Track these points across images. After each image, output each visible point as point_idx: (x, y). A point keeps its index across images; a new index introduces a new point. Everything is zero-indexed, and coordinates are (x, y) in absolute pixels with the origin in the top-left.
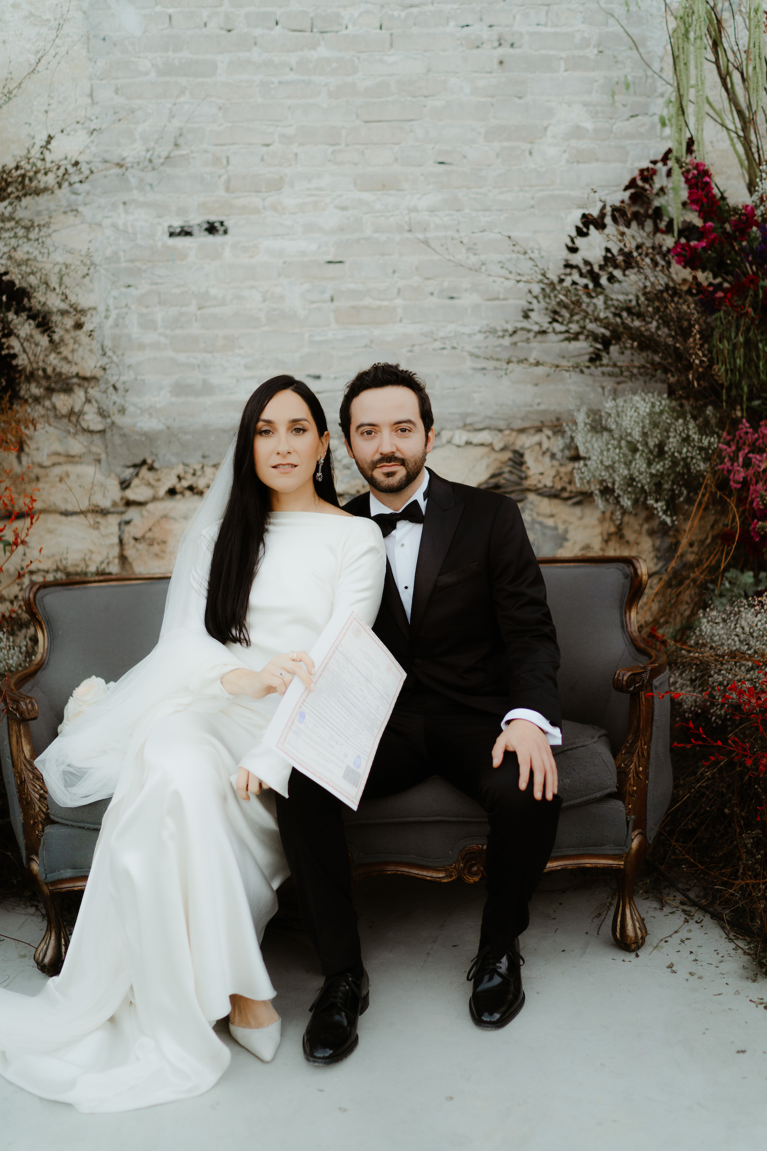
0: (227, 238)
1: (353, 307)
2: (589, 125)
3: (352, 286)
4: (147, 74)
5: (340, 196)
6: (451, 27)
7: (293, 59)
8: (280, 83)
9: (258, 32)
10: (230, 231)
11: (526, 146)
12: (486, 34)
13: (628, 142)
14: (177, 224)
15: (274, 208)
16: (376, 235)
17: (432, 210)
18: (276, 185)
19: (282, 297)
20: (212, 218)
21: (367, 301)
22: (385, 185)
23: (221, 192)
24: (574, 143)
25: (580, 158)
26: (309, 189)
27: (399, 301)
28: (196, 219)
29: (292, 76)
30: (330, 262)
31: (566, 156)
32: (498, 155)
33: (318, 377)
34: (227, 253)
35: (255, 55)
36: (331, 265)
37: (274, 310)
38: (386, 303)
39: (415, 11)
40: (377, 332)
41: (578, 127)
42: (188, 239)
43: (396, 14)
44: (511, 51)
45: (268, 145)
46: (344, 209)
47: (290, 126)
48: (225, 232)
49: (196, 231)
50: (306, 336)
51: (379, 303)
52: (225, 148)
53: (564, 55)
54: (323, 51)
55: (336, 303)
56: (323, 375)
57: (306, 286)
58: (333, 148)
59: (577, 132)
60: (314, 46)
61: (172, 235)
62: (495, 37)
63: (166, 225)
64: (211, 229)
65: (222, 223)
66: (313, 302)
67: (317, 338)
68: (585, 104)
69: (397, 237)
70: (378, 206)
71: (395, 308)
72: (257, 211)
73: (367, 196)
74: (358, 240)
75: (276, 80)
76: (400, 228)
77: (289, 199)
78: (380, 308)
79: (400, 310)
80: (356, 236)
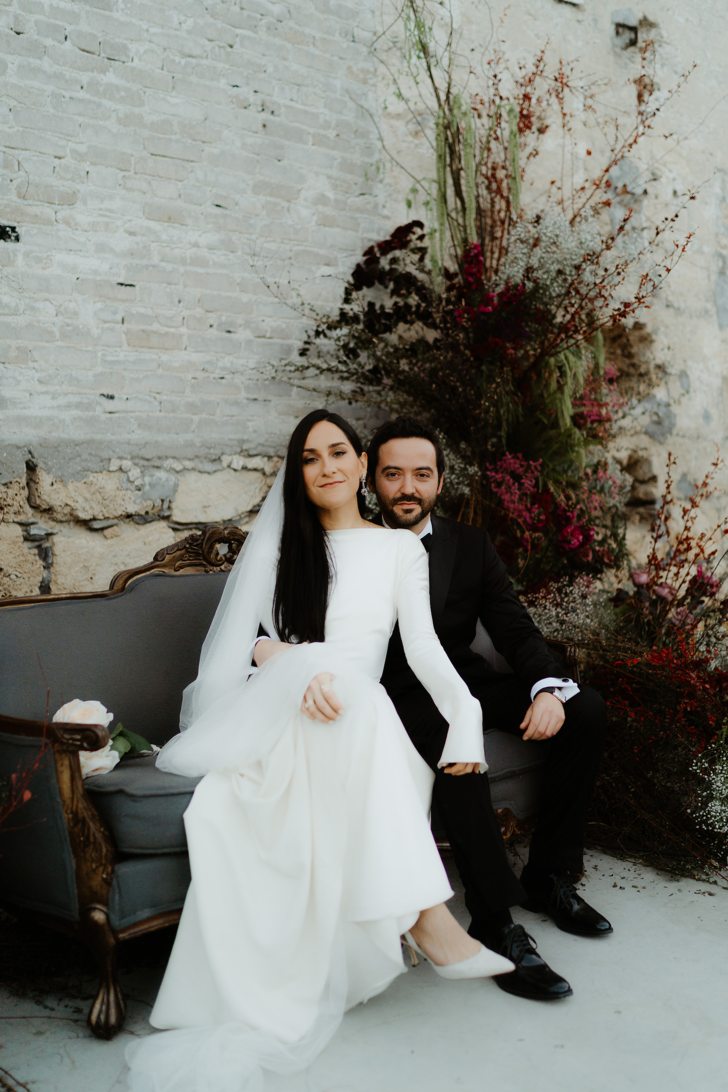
0: (17, 245)
1: (143, 331)
2: (331, 195)
3: (142, 310)
5: (130, 221)
6: (223, 83)
7: (85, 78)
8: (71, 98)
9: (49, 42)
10: (22, 238)
11: (285, 204)
12: (252, 98)
13: (358, 215)
15: (68, 224)
16: (163, 264)
17: (211, 248)
18: (70, 199)
19: (76, 314)
20: (4, 223)
21: (155, 327)
22: (171, 218)
23: (14, 197)
24: (320, 208)
25: (326, 222)
26: (101, 209)
27: (183, 330)
29: (82, 94)
30: (122, 284)
31: (315, 218)
32: (263, 207)
33: (112, 397)
34: (20, 260)
35: (46, 64)
36: (123, 287)
37: (68, 325)
38: (172, 330)
39: (194, 61)
40: (165, 357)
41: (323, 195)
43: (177, 59)
44: (272, 117)
45: (60, 158)
46: (132, 234)
47: (82, 143)
48: (17, 239)
50: (99, 354)
51: (166, 329)
52: (17, 152)
53: (311, 130)
54: (110, 78)
55: (126, 326)
56: (116, 396)
57: (99, 305)
58: (123, 173)
59: (321, 199)
60: (104, 71)
62: (259, 102)
64: (3, 233)
65: (13, 229)
66: (105, 322)
67: (110, 358)
68: (329, 177)
69: (182, 269)
70: (164, 237)
71: (181, 336)
72: (48, 222)
73: (153, 225)
74: (147, 267)
75: (67, 94)
76: (183, 261)
77: (82, 215)
78: (167, 334)
79: (185, 338)
80: (145, 262)
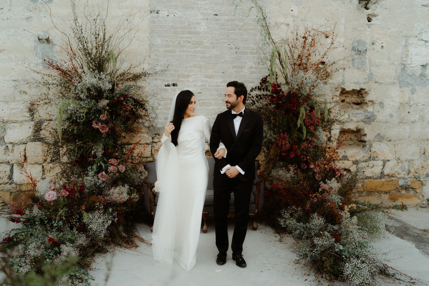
1: (203, 102)
2: (254, 66)
3: (203, 98)
4: (162, 52)
5: (201, 79)
6: (226, 45)
7: (193, 50)
9: (185, 44)
11: (241, 70)
12: (233, 46)
13: (262, 70)
14: (167, 84)
15: (187, 81)
16: (209, 87)
17: (221, 82)
18: (188, 76)
20: (174, 83)
21: (206, 101)
22: (211, 77)
23: (176, 77)
24: (251, 70)
25: (252, 73)
26: (195, 77)
27: (213, 101)
28: (171, 83)
29: (192, 54)
30: (199, 93)
31: (249, 72)
32: (235, 72)
34: (177, 90)
35: (185, 49)
39: (218, 41)
40: (208, 108)
41: (252, 66)
42: (169, 87)
43: (214, 41)
44: (238, 50)
45: (187, 68)
46: (202, 82)
47: (191, 64)
48: (177, 86)
49: (171, 85)
52: (178, 68)
53: (249, 51)
54: (199, 49)
55: (199, 101)
58: (200, 69)
59: (251, 67)
60: (197, 48)
61: (165, 86)
62: (235, 47)
63: (164, 84)
64: (174, 85)
65: (176, 84)
68: (253, 62)
69: (213, 88)
70: (209, 81)
71: (212, 103)
72: (184, 82)
73: (207, 79)
74: (205, 88)
75: (189, 54)
76: (214, 86)
77: (191, 79)
78: (209, 103)
79: (213, 103)
80: (204, 87)
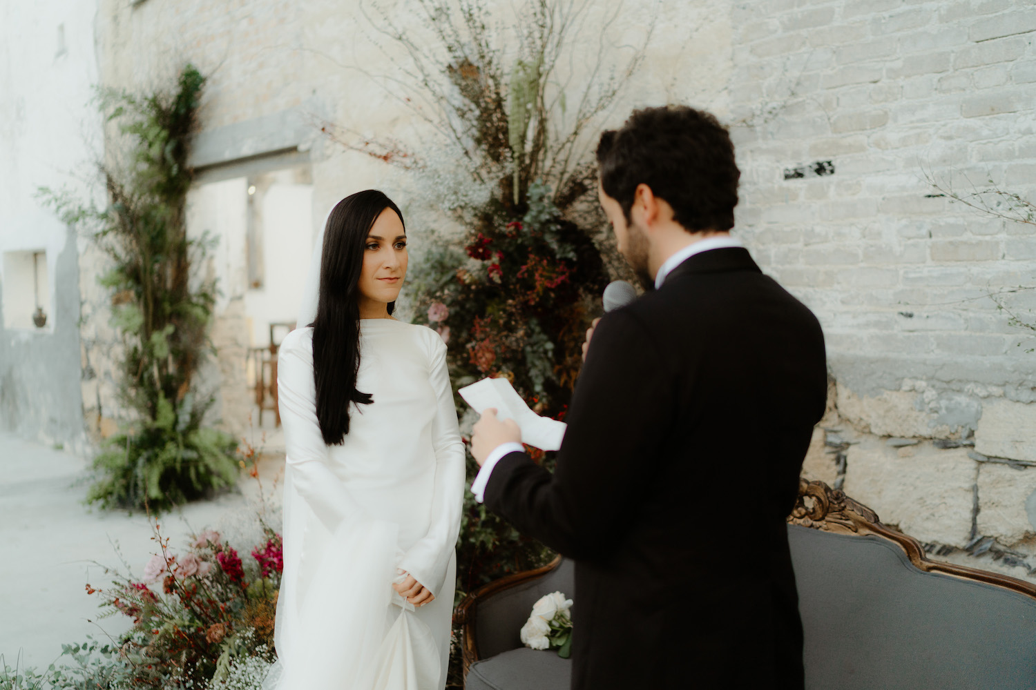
0: (833, 177)
1: (951, 243)
3: (952, 220)
5: (944, 125)
8: (891, 17)
10: (836, 170)
14: (791, 166)
15: (878, 145)
16: (982, 164)
18: (880, 121)
19: (879, 234)
20: (822, 159)
21: (967, 236)
22: (995, 107)
23: (829, 134)
26: (912, 122)
27: (1002, 236)
28: (808, 161)
29: (903, 8)
30: (929, 196)
33: (910, 316)
34: (832, 192)
36: (931, 199)
37: (872, 246)
38: (988, 238)
40: (975, 270)
42: (800, 180)
45: (875, 82)
46: (950, 138)
47: (898, 59)
48: (832, 172)
49: (806, 173)
50: (901, 272)
51: (980, 238)
52: (837, 90)
55: (934, 239)
56: (916, 314)
57: (904, 222)
58: (939, 76)
61: (787, 177)
63: (782, 168)
64: (820, 169)
65: (829, 163)
66: (909, 238)
67: (912, 275)
69: (1005, 165)
70: (985, 132)
71: (997, 243)
72: (862, 149)
73: (974, 122)
74: (961, 171)
75: (886, 15)
76: (1010, 155)
77: (892, 134)
78: (979, 243)
79: (1002, 246)
80: (960, 166)
